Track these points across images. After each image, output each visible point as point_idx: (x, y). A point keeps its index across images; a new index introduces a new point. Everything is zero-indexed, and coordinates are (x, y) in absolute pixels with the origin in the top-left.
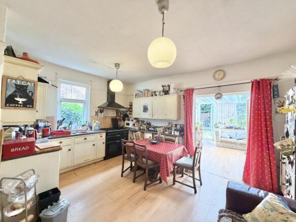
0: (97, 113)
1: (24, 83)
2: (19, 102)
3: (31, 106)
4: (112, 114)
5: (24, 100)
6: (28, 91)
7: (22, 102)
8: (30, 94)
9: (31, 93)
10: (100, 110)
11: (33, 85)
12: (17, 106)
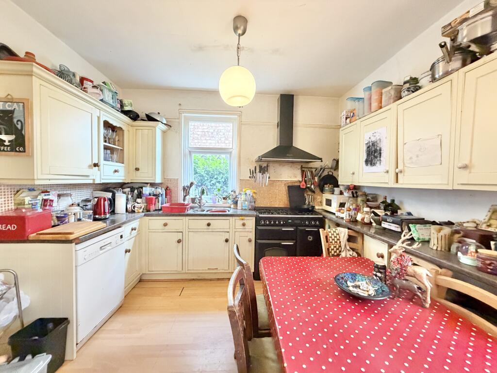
0: (253, 173)
1: (9, 106)
2: (5, 141)
3: (21, 149)
4: (290, 175)
5: (12, 137)
6: (15, 121)
7: (9, 141)
8: (19, 127)
9: (19, 123)
10: (261, 167)
11: (21, 108)
12: (4, 150)
